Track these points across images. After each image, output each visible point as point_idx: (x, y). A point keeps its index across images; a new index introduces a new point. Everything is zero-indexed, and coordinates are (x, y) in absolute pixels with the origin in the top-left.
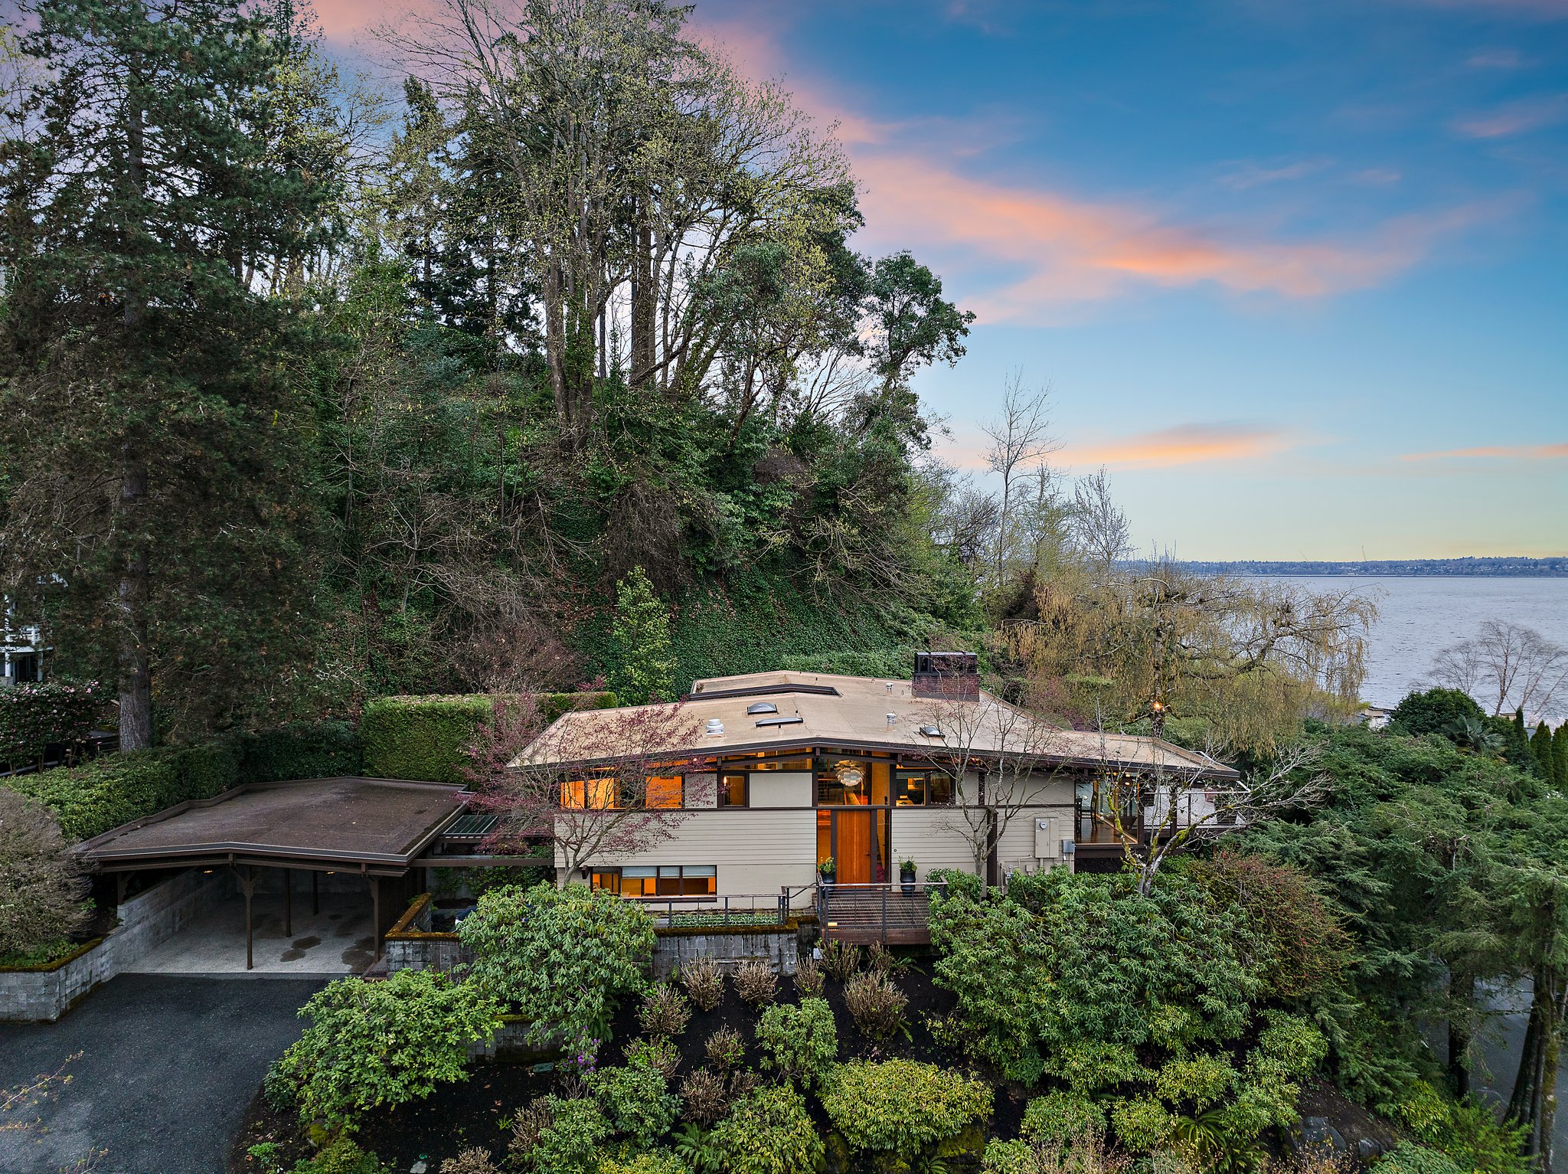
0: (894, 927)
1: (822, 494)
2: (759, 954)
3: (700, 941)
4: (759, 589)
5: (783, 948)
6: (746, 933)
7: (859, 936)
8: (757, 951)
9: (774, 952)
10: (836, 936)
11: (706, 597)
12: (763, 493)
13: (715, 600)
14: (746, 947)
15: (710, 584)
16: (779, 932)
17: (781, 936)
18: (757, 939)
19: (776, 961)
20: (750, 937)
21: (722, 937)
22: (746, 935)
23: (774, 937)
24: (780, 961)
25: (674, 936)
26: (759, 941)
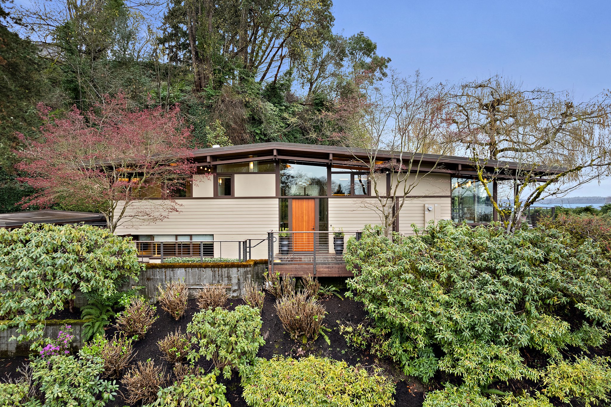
0: (322, 264)
2: (223, 282)
3: (181, 273)
5: (241, 278)
7: (296, 270)
8: (222, 280)
9: (235, 281)
10: (280, 269)
12: (289, 107)
14: (214, 277)
16: (238, 266)
17: (239, 269)
18: (222, 272)
19: (236, 288)
20: (216, 269)
21: (196, 269)
22: (214, 268)
23: (235, 270)
24: (239, 287)
25: (162, 268)
26: (223, 273)
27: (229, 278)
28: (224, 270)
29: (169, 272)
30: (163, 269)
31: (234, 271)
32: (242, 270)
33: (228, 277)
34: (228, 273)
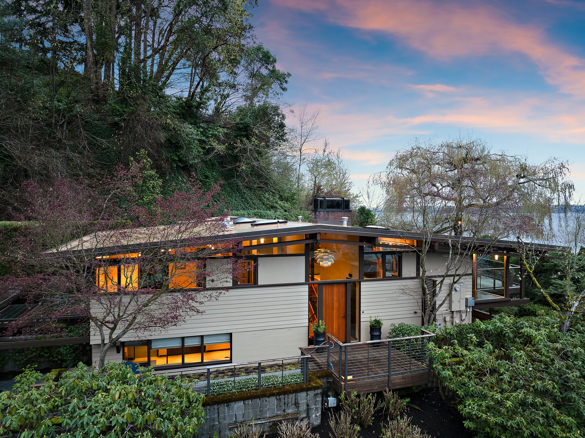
0: (395, 374)
1: (240, 129)
2: (290, 411)
3: (238, 407)
4: (207, 177)
5: (311, 403)
6: (279, 394)
7: (371, 385)
8: (289, 408)
9: (303, 408)
10: (354, 387)
11: (178, 180)
12: (207, 129)
13: (183, 182)
14: (279, 406)
15: (180, 173)
16: (307, 390)
17: (309, 393)
18: (288, 398)
19: (305, 415)
20: (282, 397)
21: (258, 400)
22: (279, 396)
23: (303, 394)
24: (308, 414)
25: (214, 405)
26: (290, 400)
27: (297, 404)
28: (291, 396)
29: (224, 409)
30: (216, 407)
31: (302, 397)
32: (311, 393)
33: (295, 404)
34: (295, 399)
